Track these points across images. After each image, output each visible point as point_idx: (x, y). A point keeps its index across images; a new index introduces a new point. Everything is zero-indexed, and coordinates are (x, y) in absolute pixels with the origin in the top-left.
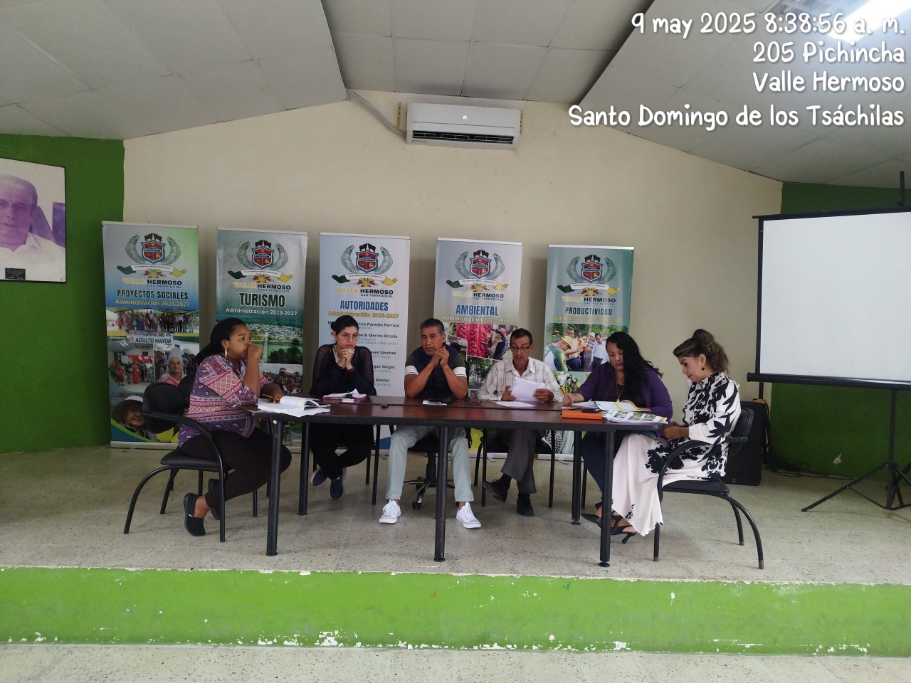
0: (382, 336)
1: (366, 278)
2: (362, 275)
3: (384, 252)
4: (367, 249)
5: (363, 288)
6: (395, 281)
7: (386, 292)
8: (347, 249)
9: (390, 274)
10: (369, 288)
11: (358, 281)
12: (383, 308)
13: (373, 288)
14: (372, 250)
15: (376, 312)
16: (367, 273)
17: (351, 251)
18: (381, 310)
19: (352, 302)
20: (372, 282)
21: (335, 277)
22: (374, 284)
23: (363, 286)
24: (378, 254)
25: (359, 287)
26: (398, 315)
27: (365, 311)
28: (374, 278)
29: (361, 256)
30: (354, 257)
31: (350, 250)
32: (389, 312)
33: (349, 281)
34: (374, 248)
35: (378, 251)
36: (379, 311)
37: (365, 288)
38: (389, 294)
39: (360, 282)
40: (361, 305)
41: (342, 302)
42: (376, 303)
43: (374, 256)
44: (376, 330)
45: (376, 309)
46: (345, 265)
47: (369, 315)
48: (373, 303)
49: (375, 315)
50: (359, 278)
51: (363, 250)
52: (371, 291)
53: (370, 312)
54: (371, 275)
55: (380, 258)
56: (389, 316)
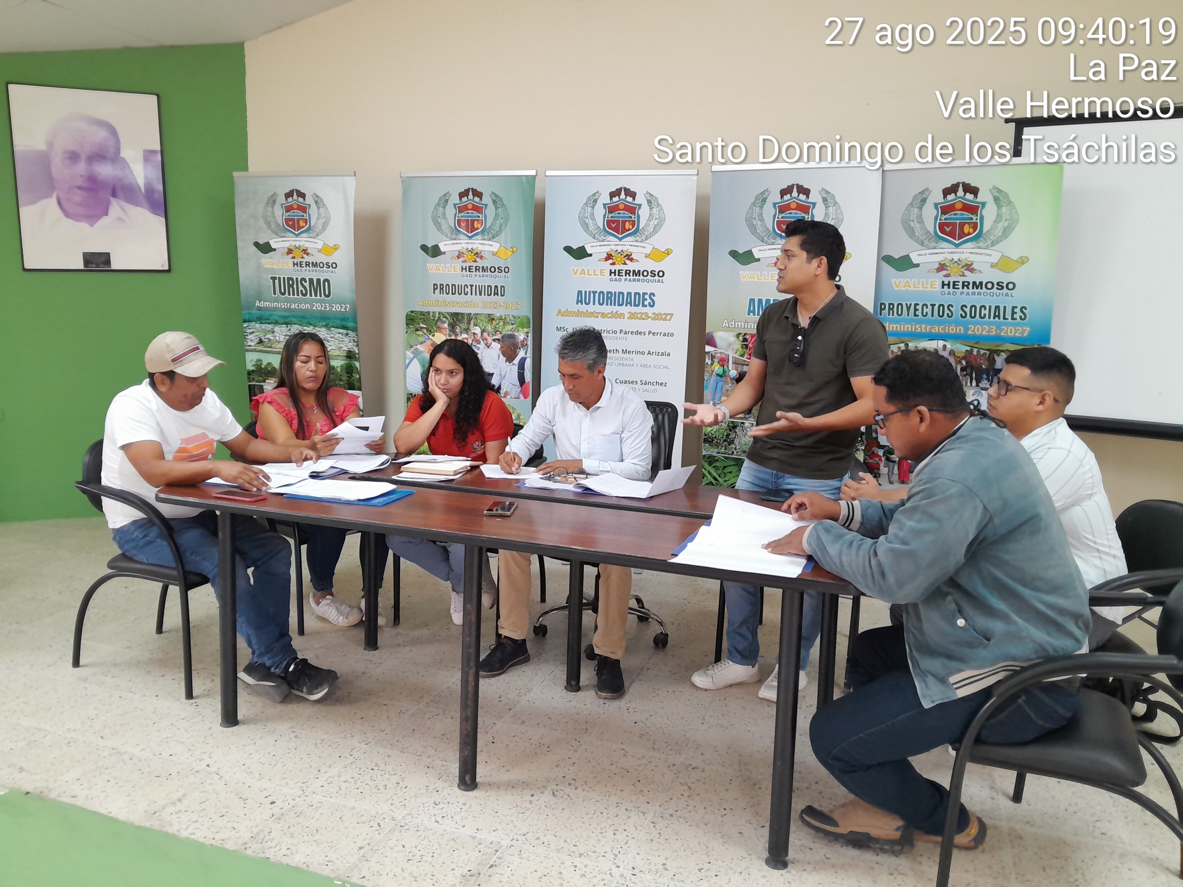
0: (643, 353)
1: (619, 249)
2: (613, 244)
3: (651, 201)
4: (623, 196)
5: (613, 268)
6: (668, 252)
7: (653, 273)
8: (589, 199)
9: (659, 242)
10: (624, 268)
11: (605, 255)
12: (646, 303)
13: (631, 266)
14: (629, 199)
15: (633, 309)
16: (620, 239)
17: (595, 201)
18: (644, 306)
19: (595, 293)
20: (629, 257)
21: (568, 249)
22: (631, 260)
23: (613, 264)
24: (640, 206)
25: (607, 266)
26: (672, 315)
27: (615, 308)
28: (632, 249)
29: (612, 209)
30: (600, 212)
31: (593, 200)
32: (656, 309)
33: (590, 255)
34: (633, 195)
35: (640, 199)
36: (640, 309)
37: (617, 267)
38: (657, 278)
39: (609, 257)
40: (608, 298)
41: (580, 292)
42: (636, 294)
43: (632, 210)
44: (633, 343)
45: (635, 305)
46: (585, 227)
47: (621, 316)
48: (629, 294)
49: (633, 316)
50: (607, 249)
51: (616, 199)
52: (628, 273)
53: (625, 310)
54: (627, 244)
55: (644, 213)
56: (658, 317)
